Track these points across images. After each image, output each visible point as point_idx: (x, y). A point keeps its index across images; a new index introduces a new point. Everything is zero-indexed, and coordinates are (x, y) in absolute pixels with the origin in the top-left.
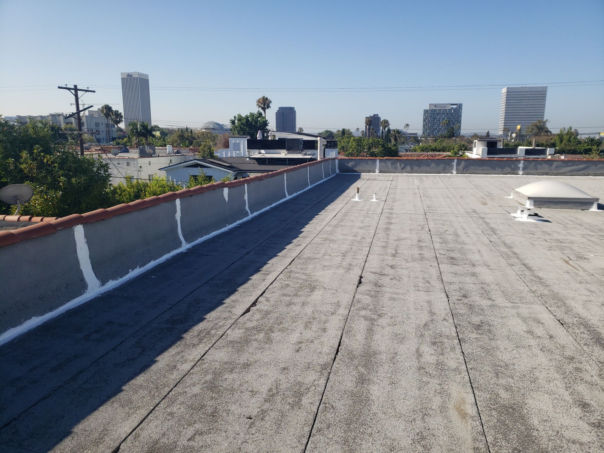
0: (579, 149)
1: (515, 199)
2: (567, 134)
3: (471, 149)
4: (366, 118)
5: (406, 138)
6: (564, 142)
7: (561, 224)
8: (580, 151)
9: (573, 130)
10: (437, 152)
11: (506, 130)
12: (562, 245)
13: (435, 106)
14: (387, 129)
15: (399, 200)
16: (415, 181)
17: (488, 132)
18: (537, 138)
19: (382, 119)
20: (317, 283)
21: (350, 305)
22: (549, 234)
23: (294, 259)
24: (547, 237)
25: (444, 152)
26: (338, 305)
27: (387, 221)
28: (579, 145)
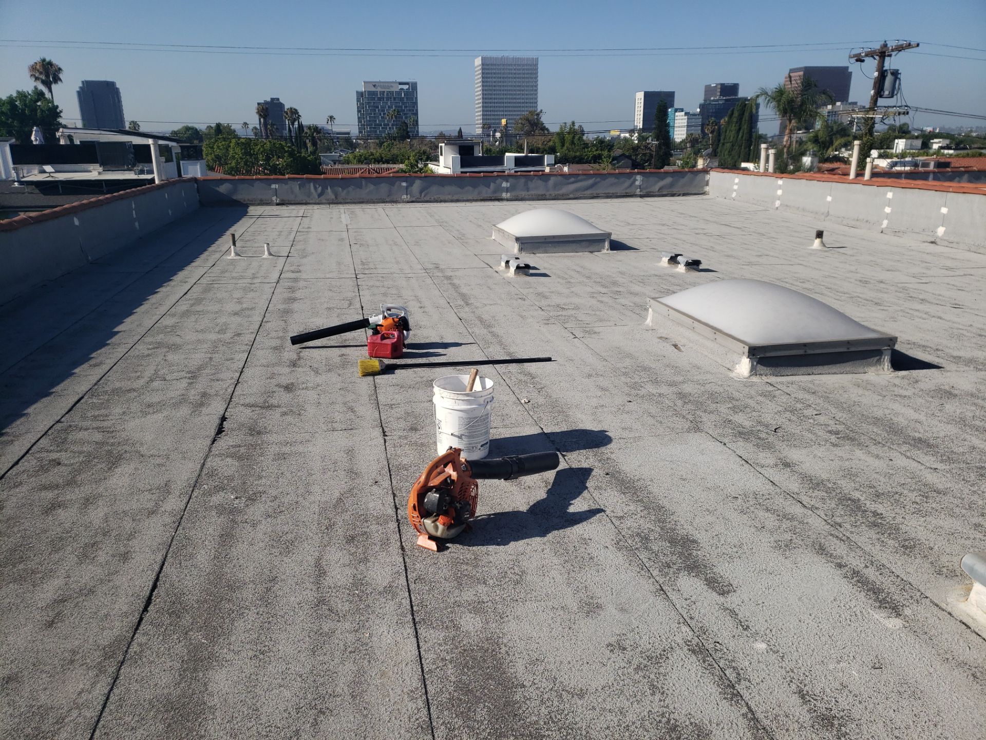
0: (586, 155)
1: (498, 241)
2: (569, 133)
3: (436, 159)
4: (259, 104)
5: (332, 139)
6: (567, 145)
7: (563, 278)
8: (588, 158)
9: (576, 127)
10: (384, 163)
11: (486, 126)
12: (564, 313)
13: (374, 86)
14: (296, 123)
15: (313, 253)
16: (343, 216)
17: (460, 129)
18: (530, 138)
19: (287, 107)
20: (127, 448)
21: (192, 485)
22: (546, 297)
23: (82, 398)
24: (544, 303)
25: (395, 163)
26: (166, 489)
27: (286, 295)
28: (586, 150)
